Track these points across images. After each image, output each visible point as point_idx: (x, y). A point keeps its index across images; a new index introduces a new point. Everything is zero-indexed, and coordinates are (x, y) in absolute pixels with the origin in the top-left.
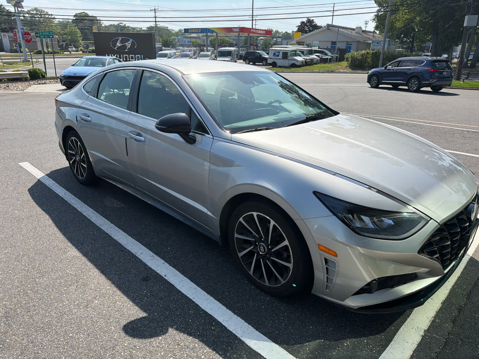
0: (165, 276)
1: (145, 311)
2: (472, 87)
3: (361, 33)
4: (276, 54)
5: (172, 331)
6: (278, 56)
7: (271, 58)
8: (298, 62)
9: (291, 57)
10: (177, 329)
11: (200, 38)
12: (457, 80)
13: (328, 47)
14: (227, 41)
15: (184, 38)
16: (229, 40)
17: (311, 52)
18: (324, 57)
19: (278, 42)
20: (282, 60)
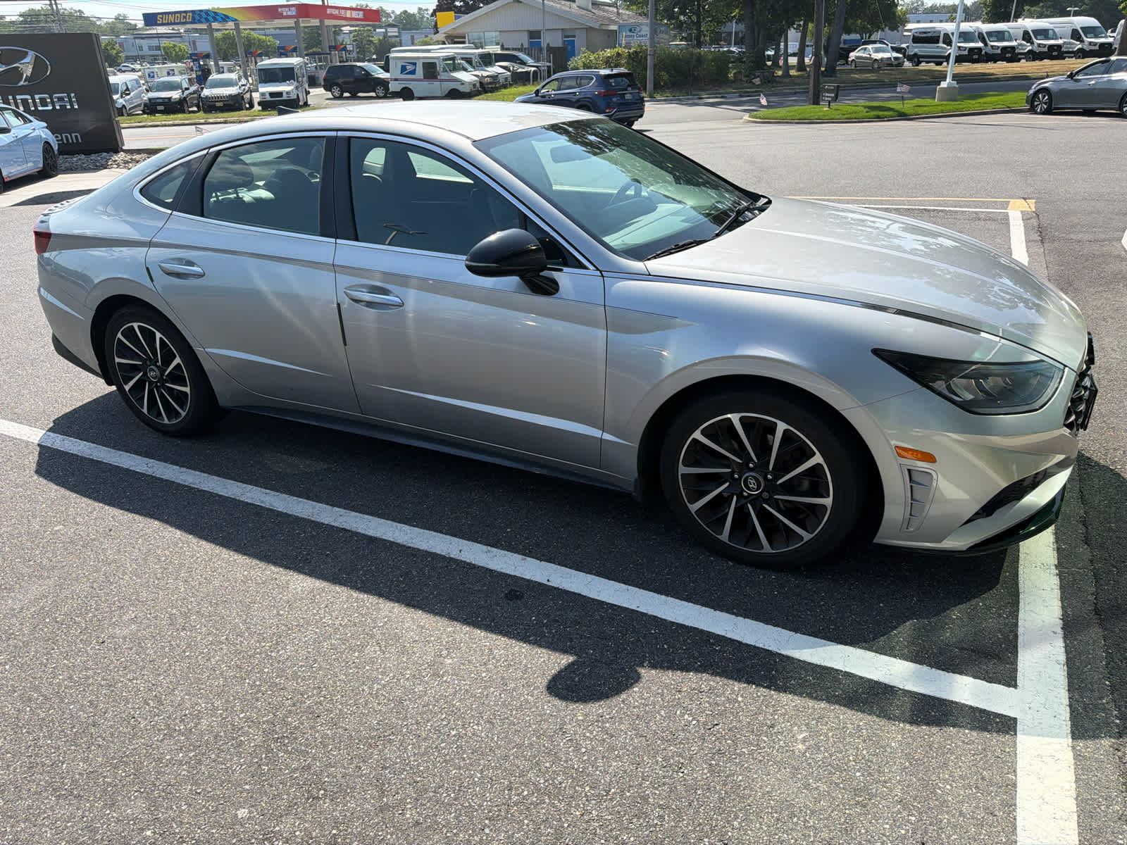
0: (548, 581)
1: (565, 651)
2: (849, 116)
3: (590, 7)
4: (408, 67)
5: (646, 673)
6: (413, 72)
7: (396, 80)
8: (463, 84)
9: (446, 73)
10: (654, 666)
11: (181, 37)
12: (814, 104)
13: (522, 45)
14: (259, 40)
15: (135, 38)
16: (264, 37)
17: (487, 60)
18: (520, 70)
19: (390, 37)
20: (425, 83)
